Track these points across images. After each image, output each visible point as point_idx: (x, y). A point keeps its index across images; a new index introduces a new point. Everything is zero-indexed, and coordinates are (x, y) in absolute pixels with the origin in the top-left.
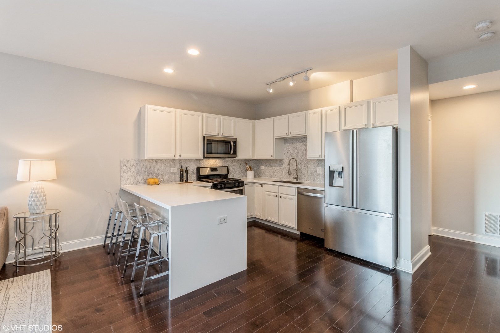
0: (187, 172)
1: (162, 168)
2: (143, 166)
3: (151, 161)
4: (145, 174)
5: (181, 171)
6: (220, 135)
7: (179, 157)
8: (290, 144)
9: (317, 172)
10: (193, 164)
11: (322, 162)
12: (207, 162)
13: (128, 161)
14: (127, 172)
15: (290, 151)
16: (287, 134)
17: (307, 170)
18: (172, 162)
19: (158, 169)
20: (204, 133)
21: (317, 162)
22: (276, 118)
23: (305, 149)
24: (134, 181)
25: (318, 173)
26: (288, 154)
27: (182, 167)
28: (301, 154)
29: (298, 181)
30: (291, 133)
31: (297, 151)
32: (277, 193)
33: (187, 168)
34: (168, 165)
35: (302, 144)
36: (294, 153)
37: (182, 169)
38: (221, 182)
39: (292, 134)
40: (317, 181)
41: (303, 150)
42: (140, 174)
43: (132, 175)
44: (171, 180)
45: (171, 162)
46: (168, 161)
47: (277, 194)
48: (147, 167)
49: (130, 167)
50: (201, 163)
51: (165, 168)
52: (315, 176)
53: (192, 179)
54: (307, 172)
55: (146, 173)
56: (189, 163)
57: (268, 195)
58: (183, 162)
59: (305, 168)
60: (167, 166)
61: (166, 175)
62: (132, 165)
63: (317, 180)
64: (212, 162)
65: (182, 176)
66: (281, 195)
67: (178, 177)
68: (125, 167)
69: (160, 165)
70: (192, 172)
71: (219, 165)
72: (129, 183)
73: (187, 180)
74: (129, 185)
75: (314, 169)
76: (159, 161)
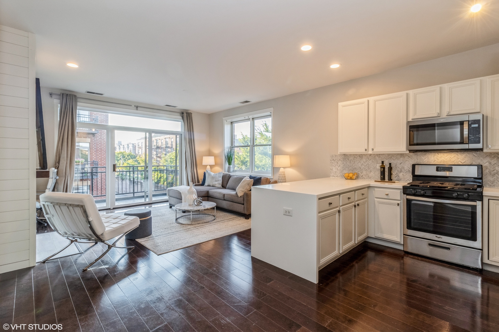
1: (366, 163)
2: (348, 161)
3: (356, 156)
4: (350, 169)
7: (370, 151)
10: (408, 160)
12: (435, 157)
13: (336, 156)
14: (335, 166)
18: (378, 157)
19: (362, 164)
24: (340, 174)
27: (383, 162)
33: (390, 164)
37: (383, 165)
42: (345, 168)
43: (338, 168)
44: (377, 177)
46: (374, 156)
48: (351, 162)
49: (337, 161)
50: (423, 158)
51: (370, 164)
53: (406, 179)
56: (401, 159)
58: (393, 157)
60: (373, 162)
61: (371, 171)
62: (338, 159)
65: (383, 173)
68: (333, 161)
69: (365, 160)
70: (407, 170)
72: (336, 175)
73: (390, 179)
74: (336, 178)
76: (364, 156)
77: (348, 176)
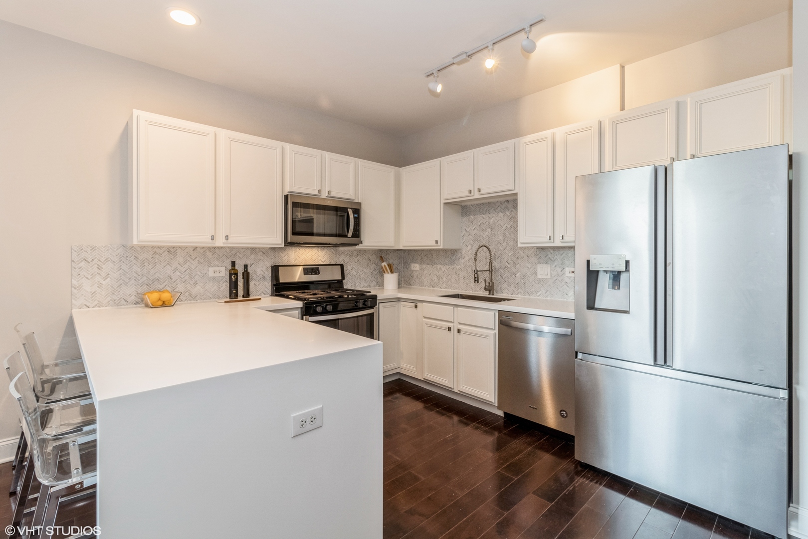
0: (247, 276)
1: (186, 266)
2: (134, 261)
3: (158, 251)
4: (140, 282)
5: (233, 273)
6: (324, 195)
7: (224, 240)
8: (476, 216)
9: (538, 274)
10: (262, 258)
11: (549, 253)
12: (296, 253)
13: (93, 248)
14: (89, 277)
15: (475, 231)
16: (470, 192)
17: (513, 270)
18: (211, 254)
19: (176, 269)
20: (287, 189)
21: (538, 253)
22: (445, 160)
23: (509, 226)
24: (109, 299)
25: (539, 276)
26: (470, 237)
27: (233, 263)
28: (501, 237)
29: (493, 295)
30: (479, 190)
31: (490, 230)
32: (451, 322)
33: (246, 266)
34: (202, 261)
35: (501, 214)
36: (484, 236)
37: (234, 269)
38: (327, 298)
39: (482, 192)
40: (538, 294)
41: (504, 227)
42: (127, 280)
43: (104, 283)
44: (209, 294)
45: (209, 254)
46: (202, 251)
47: (450, 325)
48: (146, 264)
49: (99, 263)
50: (283, 255)
51: (193, 267)
52: (533, 283)
53: (260, 292)
54: (513, 276)
55: (145, 278)
56: (253, 256)
57: (429, 326)
58: (238, 254)
59: (509, 266)
60: (199, 263)
61: (196, 283)
62: (103, 259)
63: (537, 292)
64: (308, 255)
65: (233, 285)
66: (460, 327)
67: (225, 287)
68: (83, 264)
69: (181, 260)
70: (261, 276)
71: (323, 261)
72: (96, 302)
73: (247, 294)
74: (97, 308)
75: (531, 270)
76: (179, 251)
77: (160, 299)
